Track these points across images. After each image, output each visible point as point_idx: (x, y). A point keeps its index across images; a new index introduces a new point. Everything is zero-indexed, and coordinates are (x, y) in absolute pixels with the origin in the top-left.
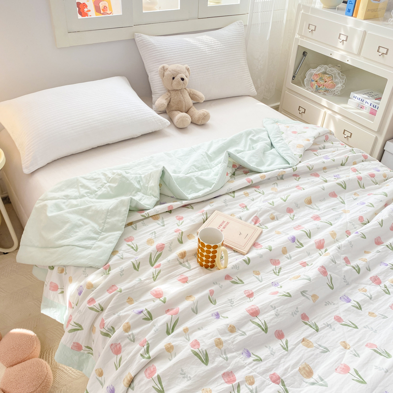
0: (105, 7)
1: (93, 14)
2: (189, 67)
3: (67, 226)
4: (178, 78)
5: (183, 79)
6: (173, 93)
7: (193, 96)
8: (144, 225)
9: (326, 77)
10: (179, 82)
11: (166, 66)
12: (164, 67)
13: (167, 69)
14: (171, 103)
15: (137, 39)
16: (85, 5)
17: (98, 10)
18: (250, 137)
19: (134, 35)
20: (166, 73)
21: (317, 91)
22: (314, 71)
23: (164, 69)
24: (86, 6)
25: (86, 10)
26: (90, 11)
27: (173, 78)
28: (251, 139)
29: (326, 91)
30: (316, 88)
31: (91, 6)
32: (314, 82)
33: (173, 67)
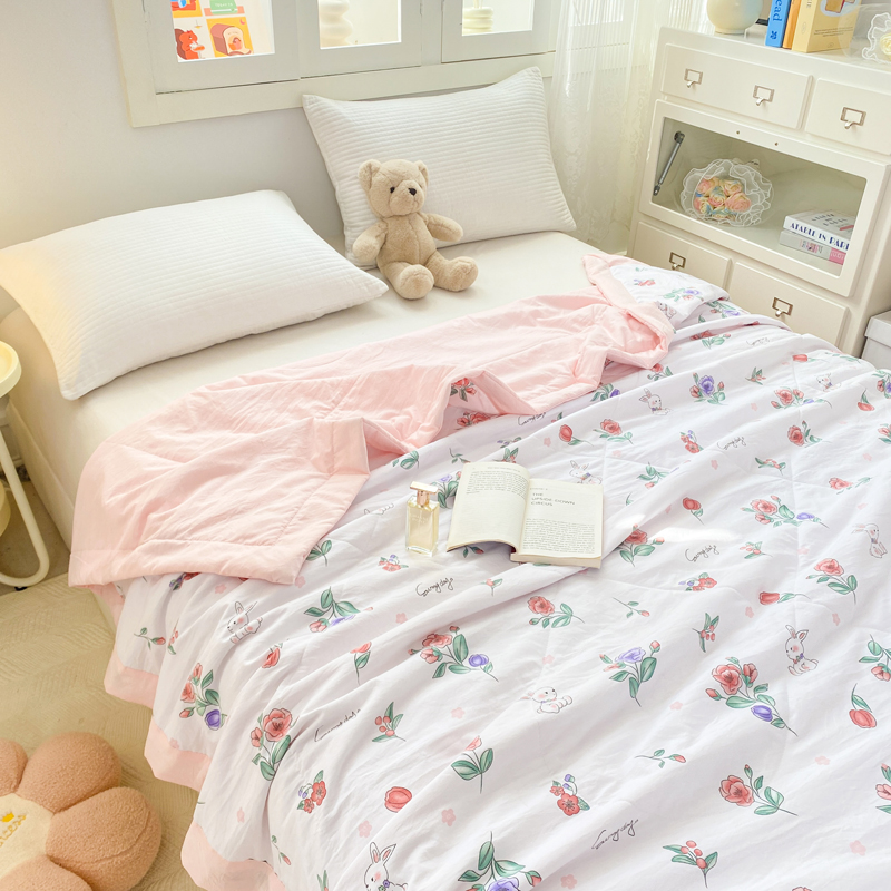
0: (236, 40)
1: (209, 53)
4: (403, 188)
5: (413, 192)
6: (392, 223)
7: (436, 230)
9: (728, 186)
10: (405, 197)
11: (376, 163)
12: (370, 166)
13: (377, 170)
14: (389, 246)
15: (308, 108)
16: (191, 36)
17: (220, 45)
19: (301, 99)
20: (375, 179)
21: (709, 217)
22: (700, 174)
23: (371, 170)
24: (195, 38)
27: (392, 190)
29: (729, 216)
30: (708, 211)
31: (205, 38)
32: (702, 198)
33: (391, 164)
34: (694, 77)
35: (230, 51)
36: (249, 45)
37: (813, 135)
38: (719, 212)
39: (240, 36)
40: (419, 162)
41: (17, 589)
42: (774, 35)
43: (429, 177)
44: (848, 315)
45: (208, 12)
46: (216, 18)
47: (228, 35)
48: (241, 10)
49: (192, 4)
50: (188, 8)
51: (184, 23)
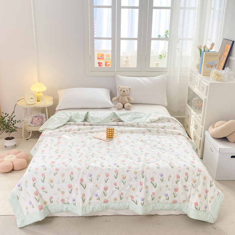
0: (109, 64)
1: (104, 66)
2: (130, 88)
3: (53, 121)
5: (124, 91)
7: (129, 99)
8: (73, 126)
9: (199, 102)
11: (120, 86)
15: (116, 76)
16: (101, 63)
17: (106, 65)
18: (137, 114)
20: (119, 89)
21: (196, 108)
25: (101, 65)
26: (103, 65)
29: (199, 108)
31: (104, 64)
32: (195, 104)
33: (123, 87)
42: (200, 72)
44: (202, 128)
45: (105, 60)
46: (106, 61)
47: (108, 64)
49: (103, 59)
50: (102, 59)
51: (101, 61)
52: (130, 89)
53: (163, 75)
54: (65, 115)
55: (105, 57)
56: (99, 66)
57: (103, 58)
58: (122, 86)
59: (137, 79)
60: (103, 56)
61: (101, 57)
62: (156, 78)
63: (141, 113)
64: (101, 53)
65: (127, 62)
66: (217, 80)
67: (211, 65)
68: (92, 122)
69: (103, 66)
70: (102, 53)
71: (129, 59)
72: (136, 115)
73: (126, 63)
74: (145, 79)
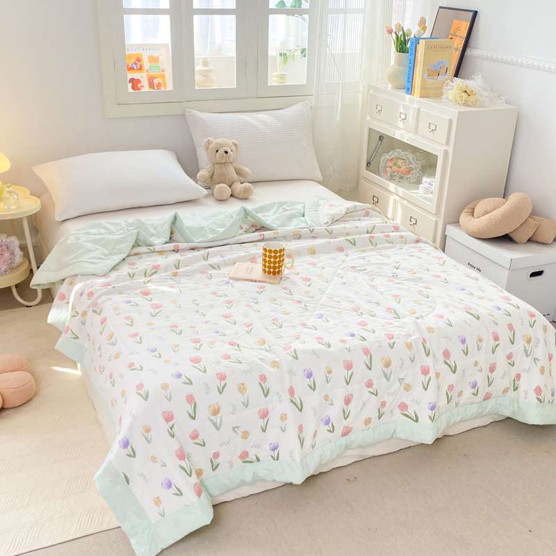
0: (159, 83)
1: (146, 88)
2: (236, 142)
3: (82, 250)
4: (222, 151)
5: (226, 152)
6: (217, 166)
7: (238, 172)
8: (149, 257)
9: (400, 162)
10: (222, 155)
11: (211, 139)
12: (209, 141)
13: (212, 142)
14: (214, 177)
15: (187, 114)
16: (139, 81)
17: (151, 85)
19: (184, 110)
20: (210, 147)
21: (392, 178)
22: (387, 156)
23: (209, 142)
24: (140, 82)
25: (139, 85)
26: (143, 86)
27: (217, 151)
28: (283, 208)
29: (401, 178)
30: (391, 175)
31: (145, 82)
32: (388, 168)
33: (219, 140)
34: (379, 108)
35: (156, 88)
36: (165, 86)
37: (422, 136)
38: (395, 176)
39: (161, 82)
40: (234, 140)
41: (27, 307)
42: (408, 89)
43: (238, 148)
44: (437, 223)
45: (147, 71)
46: (152, 73)
47: (156, 82)
48: (163, 71)
49: (141, 68)
50: (139, 69)
51: (136, 75)
52: (235, 145)
53: (300, 104)
54: (103, 231)
55: (146, 65)
56: (133, 88)
57: (141, 66)
58: (215, 138)
59: (245, 117)
60: (139, 60)
61: (135, 64)
62: (287, 113)
63: (293, 204)
64: (133, 52)
65: (206, 74)
66: (466, 104)
67: (437, 70)
68: (197, 241)
69: (143, 90)
70: (137, 52)
71: (212, 67)
72: (285, 210)
73: (206, 76)
74: (261, 116)
